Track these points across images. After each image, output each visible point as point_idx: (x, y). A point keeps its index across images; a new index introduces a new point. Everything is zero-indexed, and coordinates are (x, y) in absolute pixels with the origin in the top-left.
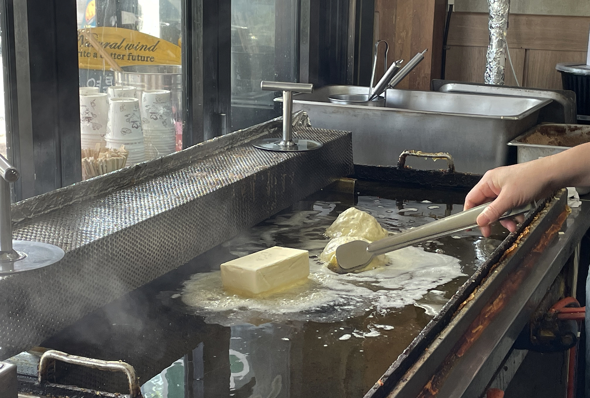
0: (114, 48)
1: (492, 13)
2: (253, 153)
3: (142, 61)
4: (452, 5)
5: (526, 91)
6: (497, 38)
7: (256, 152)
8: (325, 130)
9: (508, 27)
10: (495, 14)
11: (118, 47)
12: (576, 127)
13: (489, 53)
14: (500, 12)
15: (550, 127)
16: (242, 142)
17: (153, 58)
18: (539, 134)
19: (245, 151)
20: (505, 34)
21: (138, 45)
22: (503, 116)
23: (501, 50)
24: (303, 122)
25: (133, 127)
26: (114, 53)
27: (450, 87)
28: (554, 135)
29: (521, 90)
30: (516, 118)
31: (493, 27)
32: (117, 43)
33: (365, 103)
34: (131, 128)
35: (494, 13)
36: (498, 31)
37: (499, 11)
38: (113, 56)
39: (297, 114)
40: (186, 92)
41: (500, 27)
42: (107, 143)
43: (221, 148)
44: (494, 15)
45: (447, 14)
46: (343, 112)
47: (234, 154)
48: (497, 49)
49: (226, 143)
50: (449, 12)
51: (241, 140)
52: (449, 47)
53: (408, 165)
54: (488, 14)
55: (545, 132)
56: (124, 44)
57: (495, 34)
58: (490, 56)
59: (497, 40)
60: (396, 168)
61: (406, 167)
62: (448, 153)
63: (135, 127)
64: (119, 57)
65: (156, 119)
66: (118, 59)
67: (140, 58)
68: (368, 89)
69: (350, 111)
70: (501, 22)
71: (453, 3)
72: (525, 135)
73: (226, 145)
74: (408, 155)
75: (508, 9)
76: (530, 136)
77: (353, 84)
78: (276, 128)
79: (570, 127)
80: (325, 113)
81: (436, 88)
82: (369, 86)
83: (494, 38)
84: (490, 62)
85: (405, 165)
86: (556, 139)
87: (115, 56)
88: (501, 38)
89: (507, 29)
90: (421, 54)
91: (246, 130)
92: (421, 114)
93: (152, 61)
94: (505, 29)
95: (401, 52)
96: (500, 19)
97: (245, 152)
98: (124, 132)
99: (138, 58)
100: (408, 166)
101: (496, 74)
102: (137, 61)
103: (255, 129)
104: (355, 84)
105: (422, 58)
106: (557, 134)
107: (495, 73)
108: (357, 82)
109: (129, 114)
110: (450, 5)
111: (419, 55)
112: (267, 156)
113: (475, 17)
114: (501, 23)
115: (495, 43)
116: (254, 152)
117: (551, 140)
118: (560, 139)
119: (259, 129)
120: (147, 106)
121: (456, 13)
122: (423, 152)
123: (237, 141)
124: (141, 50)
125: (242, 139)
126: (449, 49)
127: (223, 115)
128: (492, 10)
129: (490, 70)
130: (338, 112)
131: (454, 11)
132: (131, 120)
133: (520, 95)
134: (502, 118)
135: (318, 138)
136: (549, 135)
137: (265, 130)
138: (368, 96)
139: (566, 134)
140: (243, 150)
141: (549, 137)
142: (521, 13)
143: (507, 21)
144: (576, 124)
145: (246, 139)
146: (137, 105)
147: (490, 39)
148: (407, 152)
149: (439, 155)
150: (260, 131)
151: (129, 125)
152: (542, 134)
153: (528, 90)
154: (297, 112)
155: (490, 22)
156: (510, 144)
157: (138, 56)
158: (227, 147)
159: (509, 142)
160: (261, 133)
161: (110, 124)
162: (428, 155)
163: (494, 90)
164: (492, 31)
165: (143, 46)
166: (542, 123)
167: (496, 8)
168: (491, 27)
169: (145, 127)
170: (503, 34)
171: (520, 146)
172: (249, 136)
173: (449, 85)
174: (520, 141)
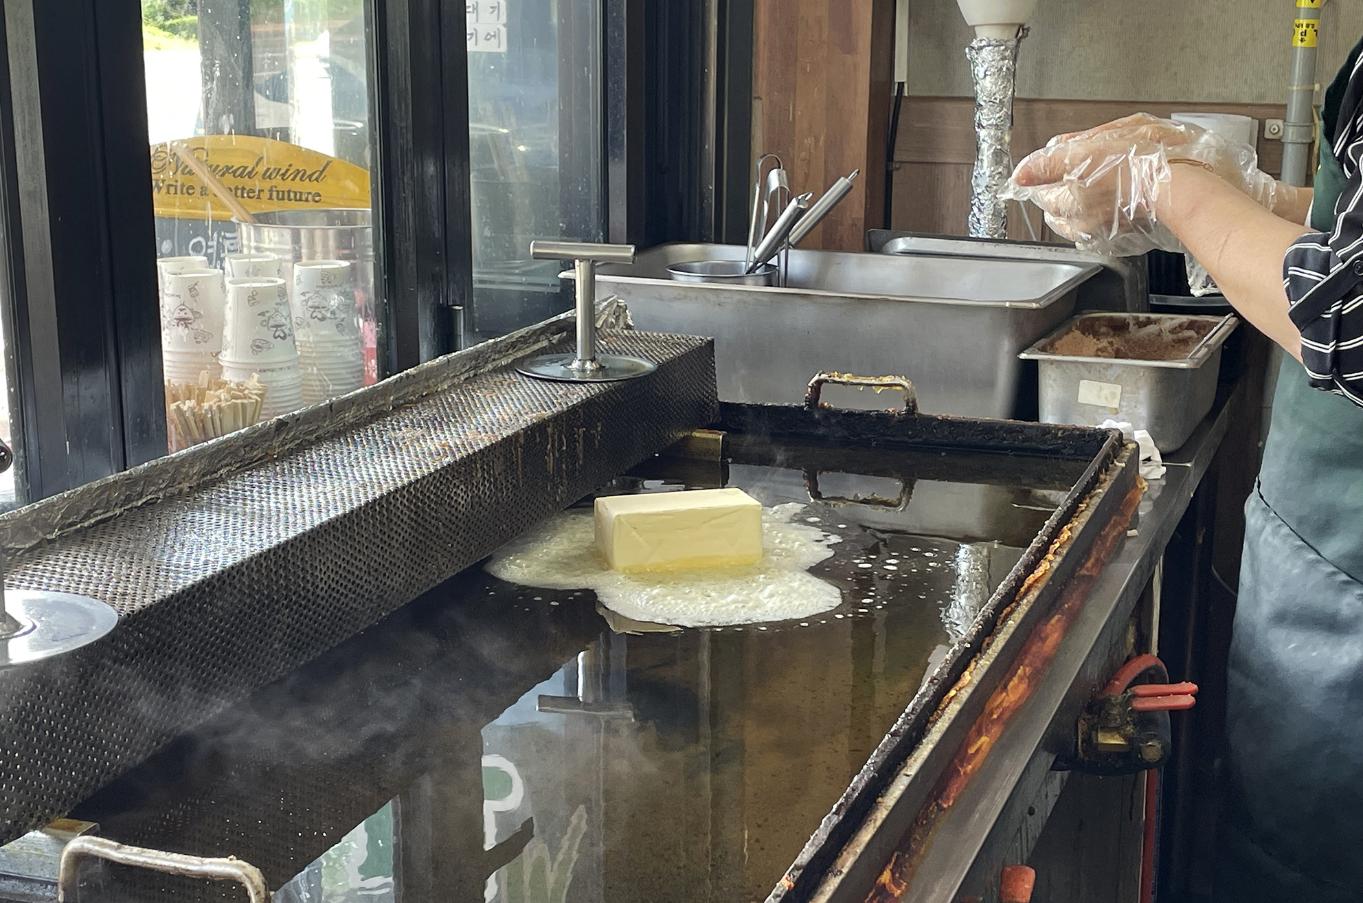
0: (241, 175)
1: (982, 99)
2: (518, 386)
3: (296, 200)
4: (903, 83)
5: (1050, 250)
6: (991, 146)
7: (523, 384)
8: (661, 335)
9: (1012, 124)
10: (988, 100)
11: (250, 173)
12: (1149, 318)
13: (976, 177)
14: (997, 96)
15: (1098, 319)
16: (495, 363)
17: (320, 195)
18: (1077, 333)
19: (501, 382)
20: (1007, 138)
21: (288, 170)
22: (1010, 301)
23: (1000, 170)
24: (617, 319)
25: (276, 338)
26: (240, 187)
27: (901, 244)
28: (1106, 335)
29: (1042, 247)
30: (1034, 305)
31: (984, 125)
32: (246, 168)
33: (739, 280)
34: (272, 340)
35: (985, 98)
36: (992, 133)
37: (994, 94)
38: (239, 192)
39: (606, 303)
40: (382, 264)
41: (997, 124)
42: (225, 369)
43: (454, 377)
44: (985, 101)
45: (893, 101)
46: (696, 298)
47: (479, 388)
48: (992, 169)
49: (463, 367)
50: (897, 97)
51: (494, 360)
52: (897, 166)
53: (826, 401)
54: (973, 99)
55: (1090, 329)
56: (261, 169)
57: (986, 139)
58: (980, 181)
59: (992, 151)
60: (803, 407)
61: (822, 404)
62: (903, 377)
63: (279, 336)
64: (251, 195)
65: (323, 319)
66: (249, 197)
67: (292, 195)
68: (744, 249)
69: (710, 296)
70: (998, 115)
71: (904, 80)
72: (1051, 338)
73: (464, 370)
74: (826, 381)
75: (1011, 90)
76: (1061, 339)
77: (713, 240)
78: (565, 334)
79: (1137, 318)
80: (661, 299)
81: (874, 247)
82: (746, 244)
83: (984, 146)
84: (978, 194)
85: (820, 402)
86: (1111, 343)
87: (242, 193)
88: (999, 147)
89: (1010, 128)
90: (847, 180)
91: (505, 340)
92: (847, 301)
93: (317, 202)
94: (1007, 128)
95: (807, 175)
96: (998, 109)
97: (502, 385)
98: (258, 347)
99: (289, 195)
100: (826, 404)
101: (990, 217)
102: (286, 201)
103: (521, 337)
104: (718, 241)
105: (849, 189)
106: (1112, 333)
107: (989, 215)
108: (721, 237)
109: (267, 312)
110: (899, 83)
111: (842, 183)
112: (545, 393)
113: (949, 106)
114: (1000, 117)
115: (988, 156)
116: (520, 384)
117: (1100, 346)
118: (1117, 342)
119: (530, 337)
120: (303, 294)
121: (909, 97)
122: (856, 375)
123: (487, 362)
124: (293, 179)
125: (497, 356)
126: (898, 169)
127: (457, 308)
128: (982, 91)
129: (979, 210)
130: (685, 297)
131: (906, 95)
132: (272, 323)
133: (1038, 257)
134: (1007, 304)
135: (647, 351)
136: (1097, 335)
137: (542, 337)
138: (744, 263)
139: (1130, 332)
140: (497, 379)
141: (1098, 340)
142: (1036, 97)
143: (1010, 113)
144: (1147, 312)
145: (504, 356)
146: (282, 292)
147: (978, 149)
148: (824, 376)
149: (887, 380)
150: (531, 340)
151: (268, 334)
152: (1084, 334)
153: (1054, 248)
154: (605, 300)
155: (977, 116)
156: (1023, 356)
157: (289, 191)
158: (466, 375)
159: (1022, 351)
160: (534, 343)
161: (228, 332)
162: (865, 382)
163: (989, 249)
164: (983, 133)
165: (299, 172)
166: (1083, 312)
167: (989, 88)
168: (980, 126)
169: (300, 335)
170: (1002, 138)
171: (1044, 360)
172: (510, 352)
173: (900, 240)
174: (1043, 350)
